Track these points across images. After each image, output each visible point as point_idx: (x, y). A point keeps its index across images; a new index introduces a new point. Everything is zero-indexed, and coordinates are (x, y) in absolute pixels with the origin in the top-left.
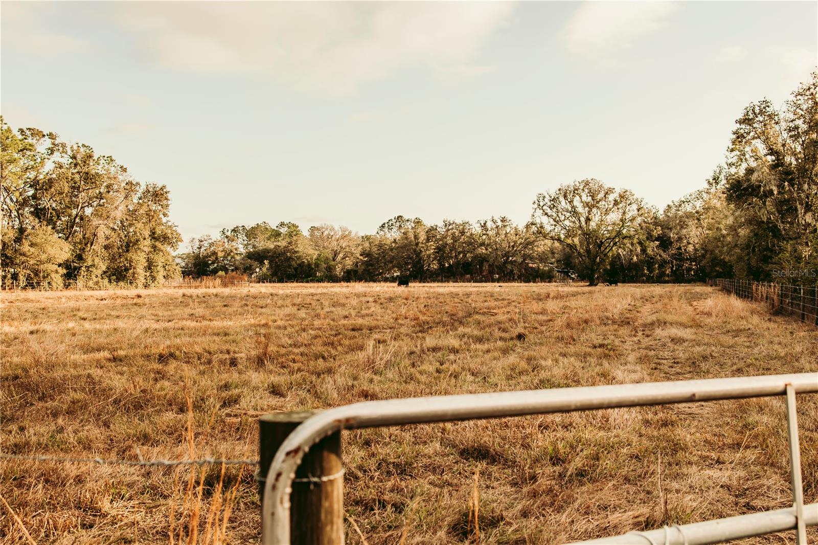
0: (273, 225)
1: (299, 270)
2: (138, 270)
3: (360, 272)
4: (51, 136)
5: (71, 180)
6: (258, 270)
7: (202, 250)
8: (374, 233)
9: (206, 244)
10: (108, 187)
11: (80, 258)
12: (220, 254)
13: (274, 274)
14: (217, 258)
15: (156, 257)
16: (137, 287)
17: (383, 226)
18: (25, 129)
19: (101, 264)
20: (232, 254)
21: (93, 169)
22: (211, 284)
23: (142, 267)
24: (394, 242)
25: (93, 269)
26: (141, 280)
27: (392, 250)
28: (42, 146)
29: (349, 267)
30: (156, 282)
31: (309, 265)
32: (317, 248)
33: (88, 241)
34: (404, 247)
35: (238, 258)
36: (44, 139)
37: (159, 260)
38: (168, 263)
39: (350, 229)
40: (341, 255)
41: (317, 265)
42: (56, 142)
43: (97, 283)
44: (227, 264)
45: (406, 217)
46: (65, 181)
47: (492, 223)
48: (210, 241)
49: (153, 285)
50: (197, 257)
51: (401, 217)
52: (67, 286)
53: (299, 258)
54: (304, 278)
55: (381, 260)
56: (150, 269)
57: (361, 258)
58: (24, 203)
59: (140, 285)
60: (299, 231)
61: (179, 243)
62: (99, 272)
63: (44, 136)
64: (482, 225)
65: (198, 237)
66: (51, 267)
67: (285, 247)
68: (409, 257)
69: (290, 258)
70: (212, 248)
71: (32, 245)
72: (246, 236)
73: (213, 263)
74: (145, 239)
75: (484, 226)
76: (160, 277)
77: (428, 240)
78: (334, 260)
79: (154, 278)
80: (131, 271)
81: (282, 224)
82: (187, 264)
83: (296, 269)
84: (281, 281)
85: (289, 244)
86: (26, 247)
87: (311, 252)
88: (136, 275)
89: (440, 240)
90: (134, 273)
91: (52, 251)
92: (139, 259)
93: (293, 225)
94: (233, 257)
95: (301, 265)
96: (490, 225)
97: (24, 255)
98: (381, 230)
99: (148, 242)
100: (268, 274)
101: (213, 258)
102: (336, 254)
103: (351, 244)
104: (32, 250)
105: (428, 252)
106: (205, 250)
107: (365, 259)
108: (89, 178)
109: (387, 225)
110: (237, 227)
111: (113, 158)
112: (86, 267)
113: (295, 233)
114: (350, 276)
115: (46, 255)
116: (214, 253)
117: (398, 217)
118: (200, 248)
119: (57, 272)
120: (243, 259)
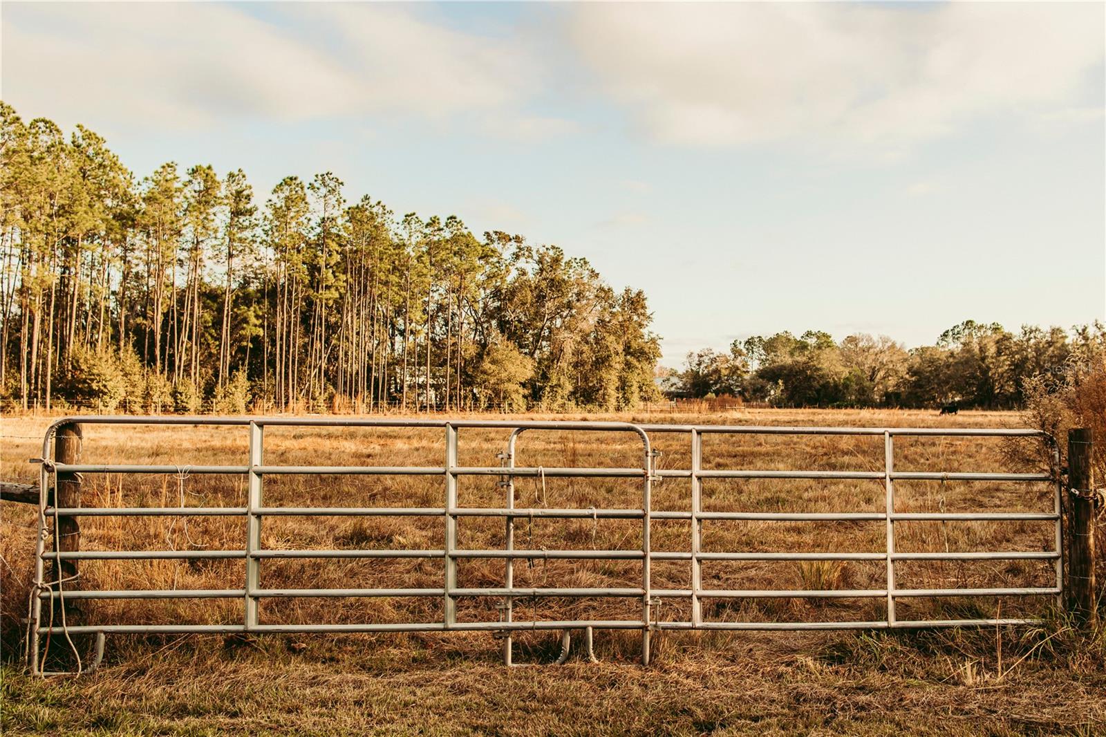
0: (797, 335)
1: (822, 393)
2: (610, 390)
3: (903, 396)
4: (518, 239)
5: (536, 288)
6: (772, 392)
7: (702, 367)
8: (932, 344)
9: (706, 359)
10: (578, 294)
11: (545, 377)
12: (724, 372)
13: (790, 398)
14: (720, 378)
15: (630, 376)
16: (607, 410)
17: (945, 335)
18: (491, 233)
19: (567, 384)
20: (739, 372)
21: (560, 274)
22: (696, 408)
23: (613, 387)
24: (950, 357)
25: (560, 390)
26: (612, 402)
27: (948, 366)
28: (507, 251)
29: (890, 389)
30: (630, 406)
31: (836, 386)
32: (849, 364)
33: (554, 357)
34: (966, 363)
35: (747, 377)
36: (510, 243)
37: (634, 379)
38: (646, 383)
39: (893, 338)
40: (882, 373)
41: (846, 386)
42: (522, 246)
43: (563, 406)
44: (732, 385)
45: (978, 322)
46: (528, 290)
47: (1095, 328)
48: (712, 356)
49: (626, 408)
50: (695, 375)
51: (971, 322)
52: (529, 409)
53: (822, 377)
54: (828, 404)
55: (933, 380)
56: (623, 389)
57: (907, 376)
58: (490, 315)
59: (611, 409)
60: (831, 342)
61: (657, 359)
62: (566, 392)
63: (510, 240)
64: (1080, 331)
65: (697, 351)
66: (511, 387)
67: (804, 363)
68: (973, 377)
69: (811, 377)
70: (714, 365)
71: (493, 362)
72: (764, 349)
73: (715, 383)
74: (618, 354)
75: (1083, 333)
76: (635, 398)
77: (999, 353)
78: (872, 379)
79: (627, 401)
80: (601, 392)
81: (809, 334)
82: (684, 385)
83: (818, 391)
84: (798, 406)
85: (809, 359)
86: (486, 365)
87: (840, 368)
88: (606, 397)
89: (1017, 353)
90: (604, 395)
91: (512, 369)
92: (611, 378)
93: (824, 335)
94: (739, 376)
95: (826, 386)
96: (1091, 332)
97: (484, 372)
98: (942, 340)
99: (621, 358)
100: (783, 397)
101: (715, 377)
102: (874, 372)
103: (895, 358)
104: (493, 367)
105: (1000, 370)
106: (706, 367)
107: (913, 379)
108: (557, 285)
109: (951, 333)
110: (752, 338)
111: (587, 260)
112: (550, 386)
113: (825, 344)
114: (891, 400)
115: (507, 373)
116: (717, 371)
117: (967, 322)
118: (699, 365)
119: (517, 391)
120: (752, 379)
